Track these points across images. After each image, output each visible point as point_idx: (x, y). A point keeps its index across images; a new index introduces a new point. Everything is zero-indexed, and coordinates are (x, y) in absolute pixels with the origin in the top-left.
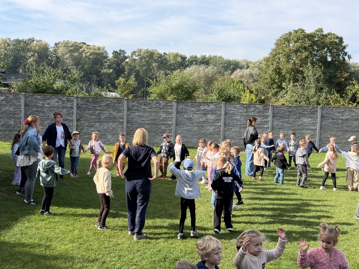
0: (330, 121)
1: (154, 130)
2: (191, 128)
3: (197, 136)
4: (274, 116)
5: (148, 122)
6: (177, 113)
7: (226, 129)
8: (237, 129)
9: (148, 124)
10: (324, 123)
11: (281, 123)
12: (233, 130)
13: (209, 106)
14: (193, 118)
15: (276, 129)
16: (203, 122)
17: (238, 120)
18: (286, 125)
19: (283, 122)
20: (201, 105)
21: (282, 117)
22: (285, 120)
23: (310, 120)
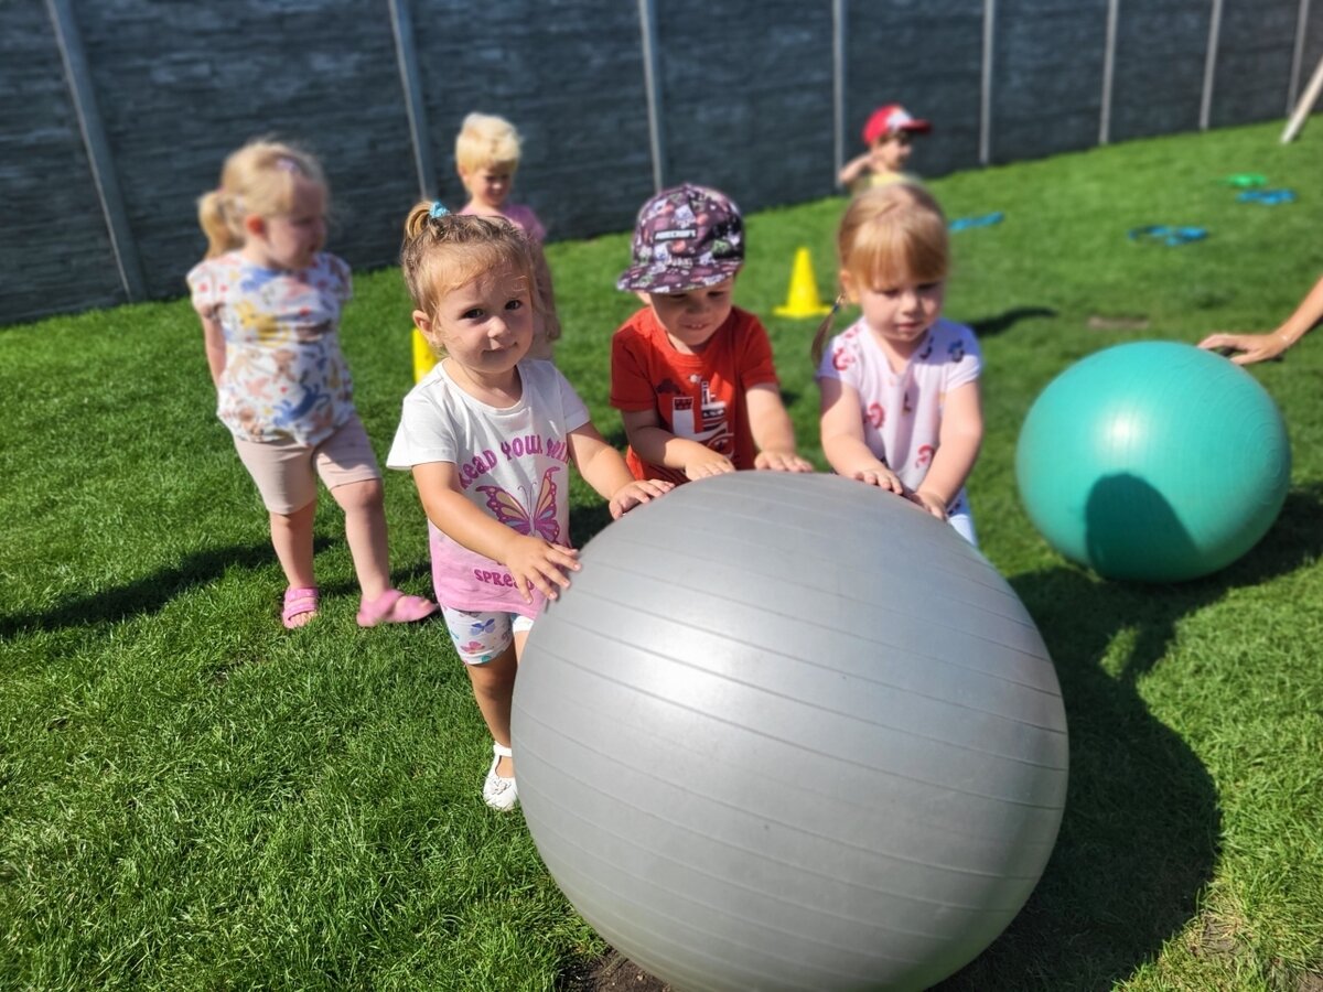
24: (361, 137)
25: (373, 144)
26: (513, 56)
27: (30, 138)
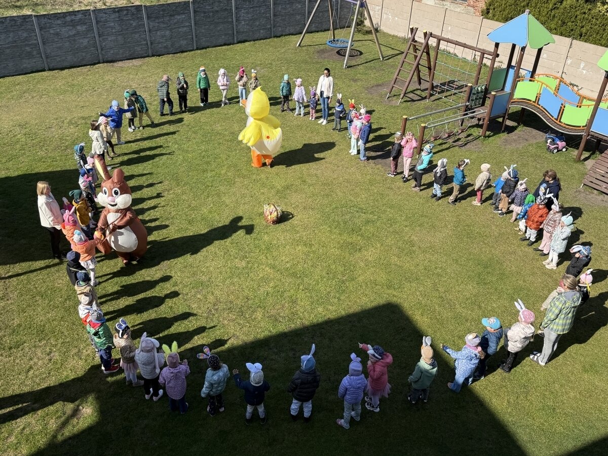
0: (202, 15)
1: (18, 54)
2: (61, 44)
3: (71, 53)
4: (148, 18)
5: (7, 46)
6: (40, 30)
7: (101, 39)
8: (113, 38)
9: (8, 48)
10: (197, 18)
11: (157, 24)
12: (110, 39)
13: (75, 15)
14: (60, 32)
15: (153, 31)
16: (74, 35)
17: (112, 28)
18: (162, 25)
19: (158, 23)
20: (66, 16)
21: (157, 18)
22: (160, 20)
23: (184, 16)
24: (86, 40)
25: (88, 42)
26: (116, 24)
27: (30, 43)
